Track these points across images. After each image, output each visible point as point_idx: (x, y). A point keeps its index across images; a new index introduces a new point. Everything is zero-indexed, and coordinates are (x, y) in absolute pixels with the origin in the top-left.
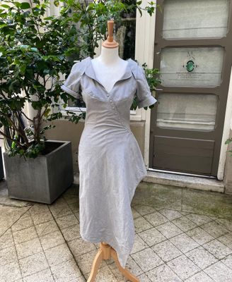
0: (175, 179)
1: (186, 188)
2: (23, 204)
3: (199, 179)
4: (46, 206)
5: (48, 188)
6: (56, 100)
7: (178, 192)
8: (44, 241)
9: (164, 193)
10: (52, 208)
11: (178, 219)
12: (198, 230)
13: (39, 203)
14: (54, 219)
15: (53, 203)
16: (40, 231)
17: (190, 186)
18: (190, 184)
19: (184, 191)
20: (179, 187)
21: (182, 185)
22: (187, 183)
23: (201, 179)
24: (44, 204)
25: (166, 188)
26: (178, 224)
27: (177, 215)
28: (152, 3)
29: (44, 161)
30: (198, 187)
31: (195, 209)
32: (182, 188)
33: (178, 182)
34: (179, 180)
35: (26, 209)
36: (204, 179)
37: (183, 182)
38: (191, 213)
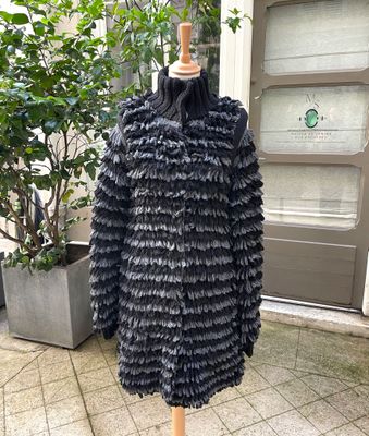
0: (287, 312)
1: (307, 328)
2: (31, 346)
3: (329, 312)
4: (66, 352)
5: (69, 323)
6: (78, 174)
7: (293, 334)
8: (52, 413)
10: (75, 355)
11: (287, 383)
12: (320, 406)
13: (56, 346)
14: (76, 375)
15: (78, 347)
16: (48, 395)
17: (314, 325)
18: (315, 321)
19: (304, 332)
20: (292, 326)
21: (300, 323)
22: (307, 319)
23: (333, 313)
24: (64, 348)
25: (272, 328)
26: (286, 392)
27: (286, 377)
28: (236, 12)
29: (62, 275)
30: (326, 327)
31: (320, 367)
32: (299, 328)
33: (293, 317)
34: (295, 314)
35: (33, 355)
36: (339, 314)
37: (300, 318)
38: (310, 374)
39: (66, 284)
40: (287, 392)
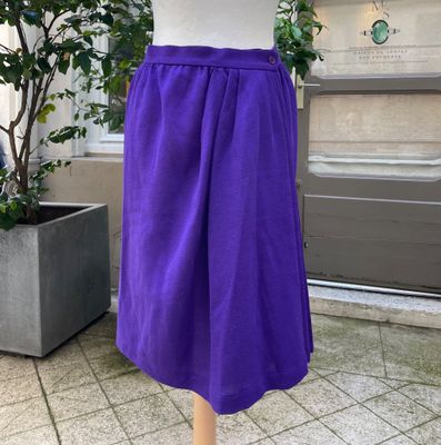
0: (359, 301)
1: (388, 323)
3: (418, 300)
4: (30, 363)
5: (37, 313)
7: (371, 332)
9: (335, 335)
10: (44, 367)
11: (378, 398)
13: (14, 355)
14: (45, 395)
15: (48, 355)
17: (398, 319)
18: (397, 312)
19: (385, 330)
20: (370, 322)
21: (377, 316)
22: (390, 311)
23: (423, 302)
24: (27, 357)
25: (339, 324)
26: (382, 409)
27: (376, 388)
29: (31, 237)
31: (423, 373)
32: (378, 323)
33: (367, 307)
34: (369, 303)
36: (431, 302)
37: (379, 309)
38: (411, 383)
39: (36, 251)
40: (384, 409)
